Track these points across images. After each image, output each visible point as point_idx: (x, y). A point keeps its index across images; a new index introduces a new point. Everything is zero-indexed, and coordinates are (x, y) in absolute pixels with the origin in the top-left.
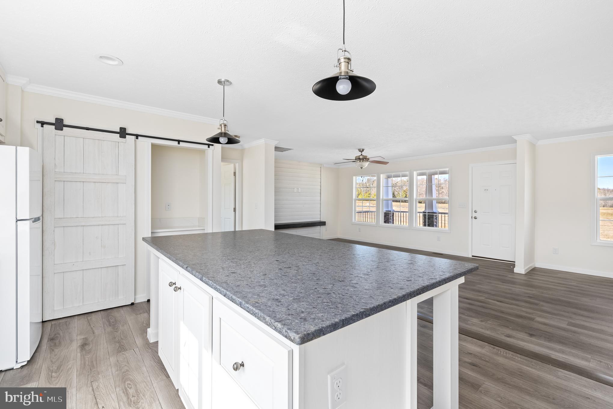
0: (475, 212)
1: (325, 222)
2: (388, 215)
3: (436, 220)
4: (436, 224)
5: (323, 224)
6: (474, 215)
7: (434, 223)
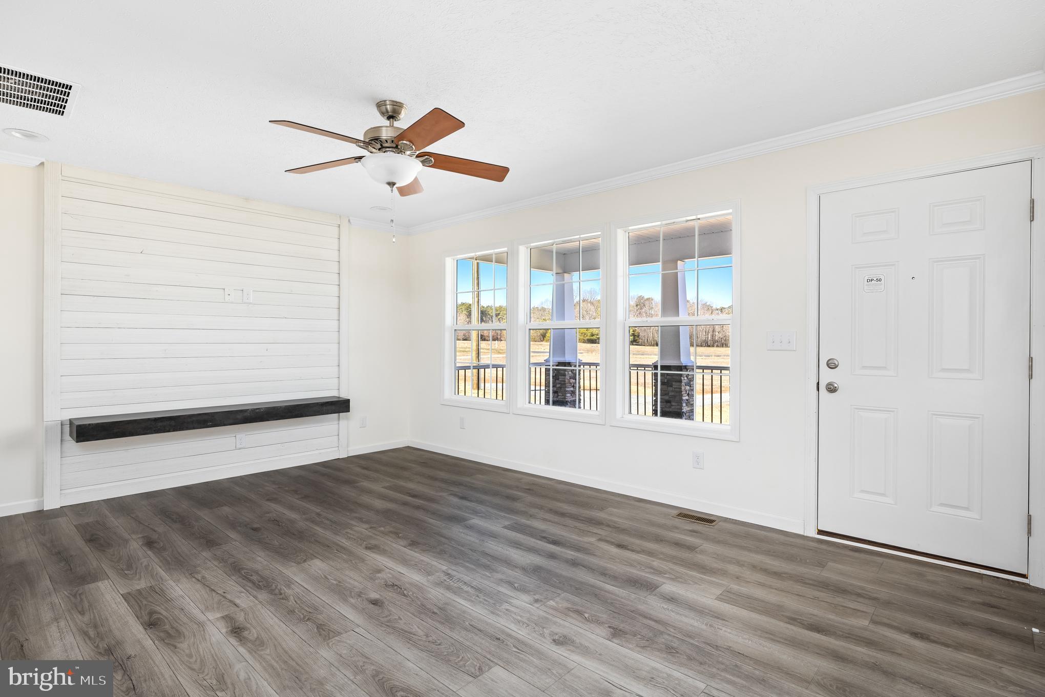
0: (832, 365)
1: (348, 401)
2: (565, 375)
3: (688, 388)
4: (687, 398)
5: (340, 406)
6: (827, 376)
7: (682, 395)
